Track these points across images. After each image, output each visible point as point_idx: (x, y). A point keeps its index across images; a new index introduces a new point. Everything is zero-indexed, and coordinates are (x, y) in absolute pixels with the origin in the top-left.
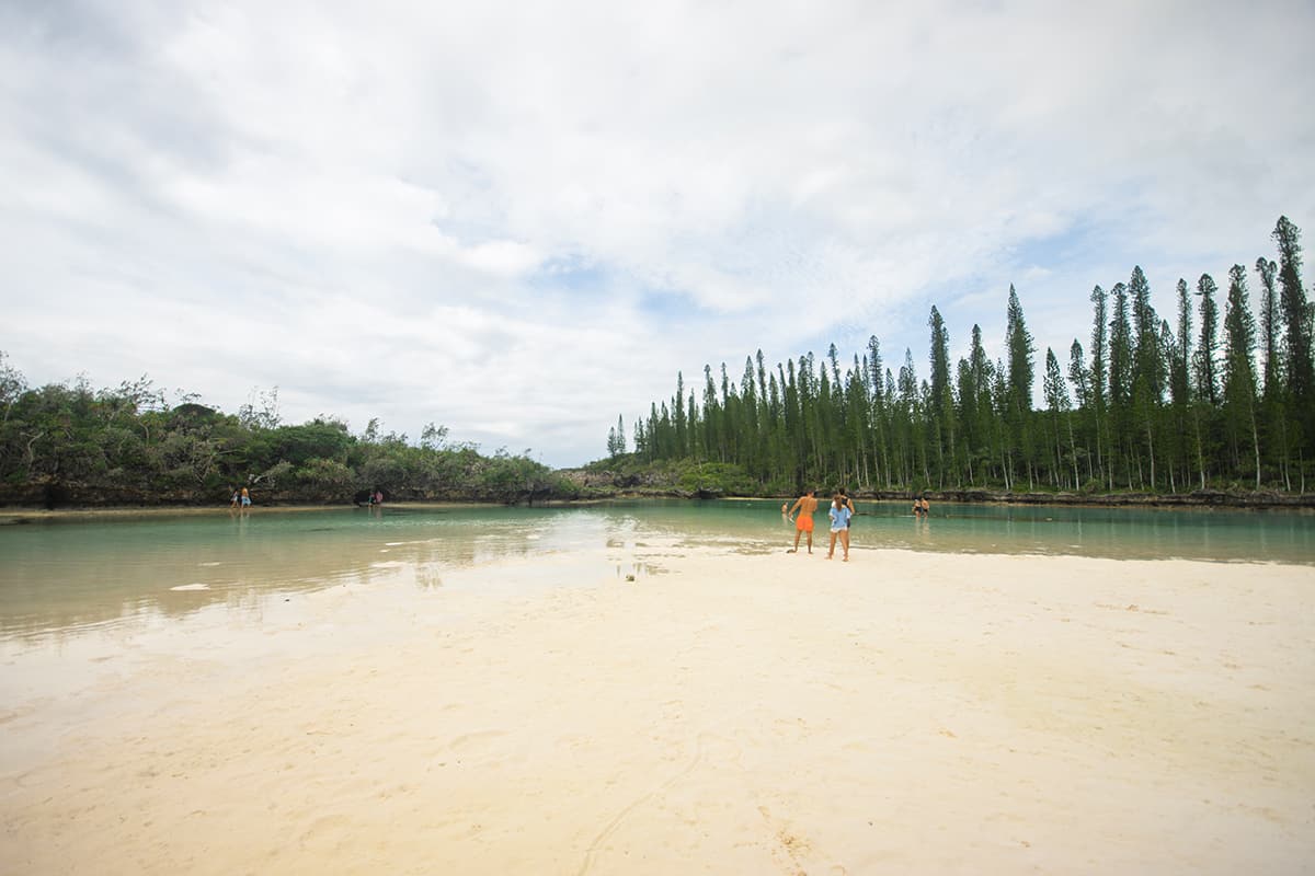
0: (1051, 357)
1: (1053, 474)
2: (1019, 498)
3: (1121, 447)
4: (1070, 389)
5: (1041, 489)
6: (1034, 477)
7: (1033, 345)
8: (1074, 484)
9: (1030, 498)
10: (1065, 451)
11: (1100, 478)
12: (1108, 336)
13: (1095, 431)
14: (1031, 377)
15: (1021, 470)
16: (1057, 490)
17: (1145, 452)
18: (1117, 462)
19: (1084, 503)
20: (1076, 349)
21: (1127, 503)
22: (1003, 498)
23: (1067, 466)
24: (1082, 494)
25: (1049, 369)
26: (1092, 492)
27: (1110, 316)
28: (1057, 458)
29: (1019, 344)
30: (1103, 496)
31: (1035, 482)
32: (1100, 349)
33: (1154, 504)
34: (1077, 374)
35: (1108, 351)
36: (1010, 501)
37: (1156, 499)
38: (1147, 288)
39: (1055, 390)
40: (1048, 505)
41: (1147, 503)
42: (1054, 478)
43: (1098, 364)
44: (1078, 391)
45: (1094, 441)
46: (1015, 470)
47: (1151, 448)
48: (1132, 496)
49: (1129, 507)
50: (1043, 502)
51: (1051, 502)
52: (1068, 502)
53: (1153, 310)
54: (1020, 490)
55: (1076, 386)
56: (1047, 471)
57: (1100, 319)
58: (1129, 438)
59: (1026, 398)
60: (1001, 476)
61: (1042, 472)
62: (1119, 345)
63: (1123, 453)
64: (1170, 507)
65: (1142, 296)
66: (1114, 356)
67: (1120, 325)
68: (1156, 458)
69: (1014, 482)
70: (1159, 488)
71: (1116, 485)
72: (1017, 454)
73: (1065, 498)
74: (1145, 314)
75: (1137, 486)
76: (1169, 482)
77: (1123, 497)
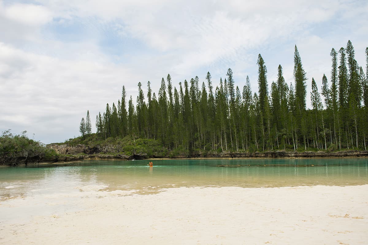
0: (314, 82)
1: (315, 142)
2: (300, 155)
3: (344, 128)
4: (322, 99)
5: (310, 150)
6: (307, 144)
7: (306, 76)
8: (324, 147)
9: (305, 154)
10: (321, 130)
11: (335, 144)
12: (338, 73)
13: (333, 120)
14: (305, 92)
15: (301, 140)
16: (317, 150)
17: (354, 131)
18: (343, 136)
19: (329, 156)
20: (325, 78)
21: (346, 155)
22: (293, 155)
23: (321, 138)
24: (328, 152)
25: (313, 89)
26: (332, 151)
27: (339, 64)
28: (317, 134)
29: (300, 76)
30: (337, 153)
31: (307, 146)
32: (334, 79)
33: (358, 156)
34: (325, 92)
35: (338, 81)
36: (296, 156)
37: (359, 153)
38: (353, 51)
39: (316, 99)
40: (313, 158)
41: (355, 155)
42: (316, 144)
43: (334, 87)
44: (326, 100)
45: (333, 125)
46: (298, 140)
47: (356, 128)
48: (349, 152)
49: (348, 157)
50: (311, 156)
51: (315, 156)
52: (322, 156)
53: (356, 62)
54: (300, 151)
55: (325, 98)
56: (313, 140)
57: (335, 65)
58: (347, 123)
59: (303, 104)
60: (292, 144)
61: (310, 141)
62: (343, 77)
63: (345, 130)
64: (364, 156)
65: (351, 55)
66: (341, 83)
67: (343, 68)
68: (358, 133)
69: (298, 146)
70: (360, 147)
71: (342, 147)
72: (299, 132)
73: (320, 154)
74: (353, 63)
75: (351, 147)
76: (364, 145)
77: (345, 153)
